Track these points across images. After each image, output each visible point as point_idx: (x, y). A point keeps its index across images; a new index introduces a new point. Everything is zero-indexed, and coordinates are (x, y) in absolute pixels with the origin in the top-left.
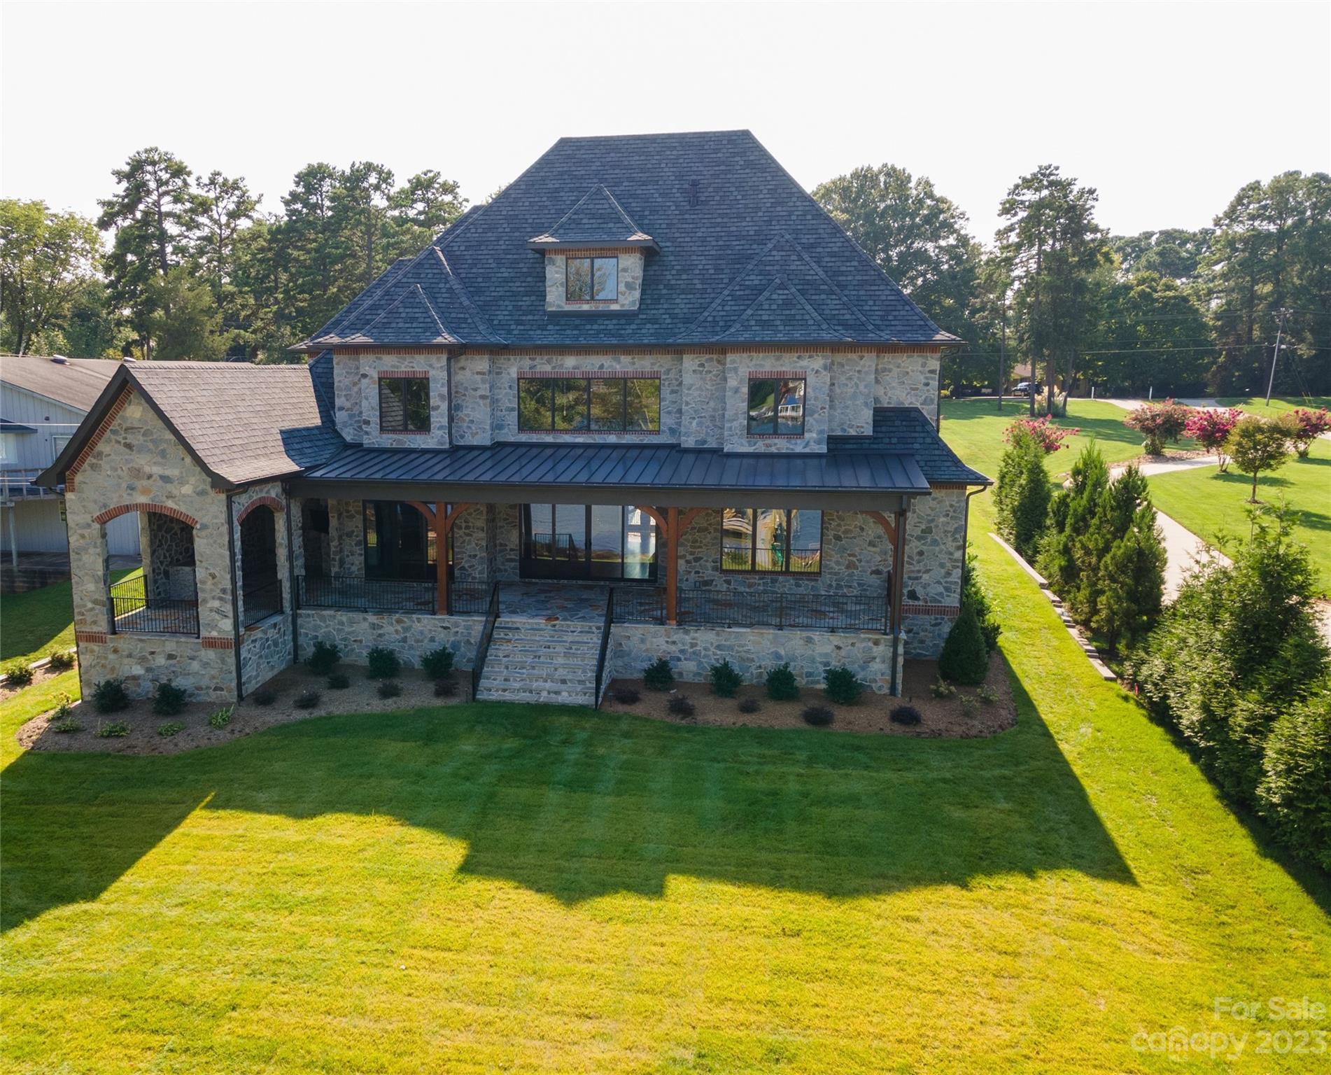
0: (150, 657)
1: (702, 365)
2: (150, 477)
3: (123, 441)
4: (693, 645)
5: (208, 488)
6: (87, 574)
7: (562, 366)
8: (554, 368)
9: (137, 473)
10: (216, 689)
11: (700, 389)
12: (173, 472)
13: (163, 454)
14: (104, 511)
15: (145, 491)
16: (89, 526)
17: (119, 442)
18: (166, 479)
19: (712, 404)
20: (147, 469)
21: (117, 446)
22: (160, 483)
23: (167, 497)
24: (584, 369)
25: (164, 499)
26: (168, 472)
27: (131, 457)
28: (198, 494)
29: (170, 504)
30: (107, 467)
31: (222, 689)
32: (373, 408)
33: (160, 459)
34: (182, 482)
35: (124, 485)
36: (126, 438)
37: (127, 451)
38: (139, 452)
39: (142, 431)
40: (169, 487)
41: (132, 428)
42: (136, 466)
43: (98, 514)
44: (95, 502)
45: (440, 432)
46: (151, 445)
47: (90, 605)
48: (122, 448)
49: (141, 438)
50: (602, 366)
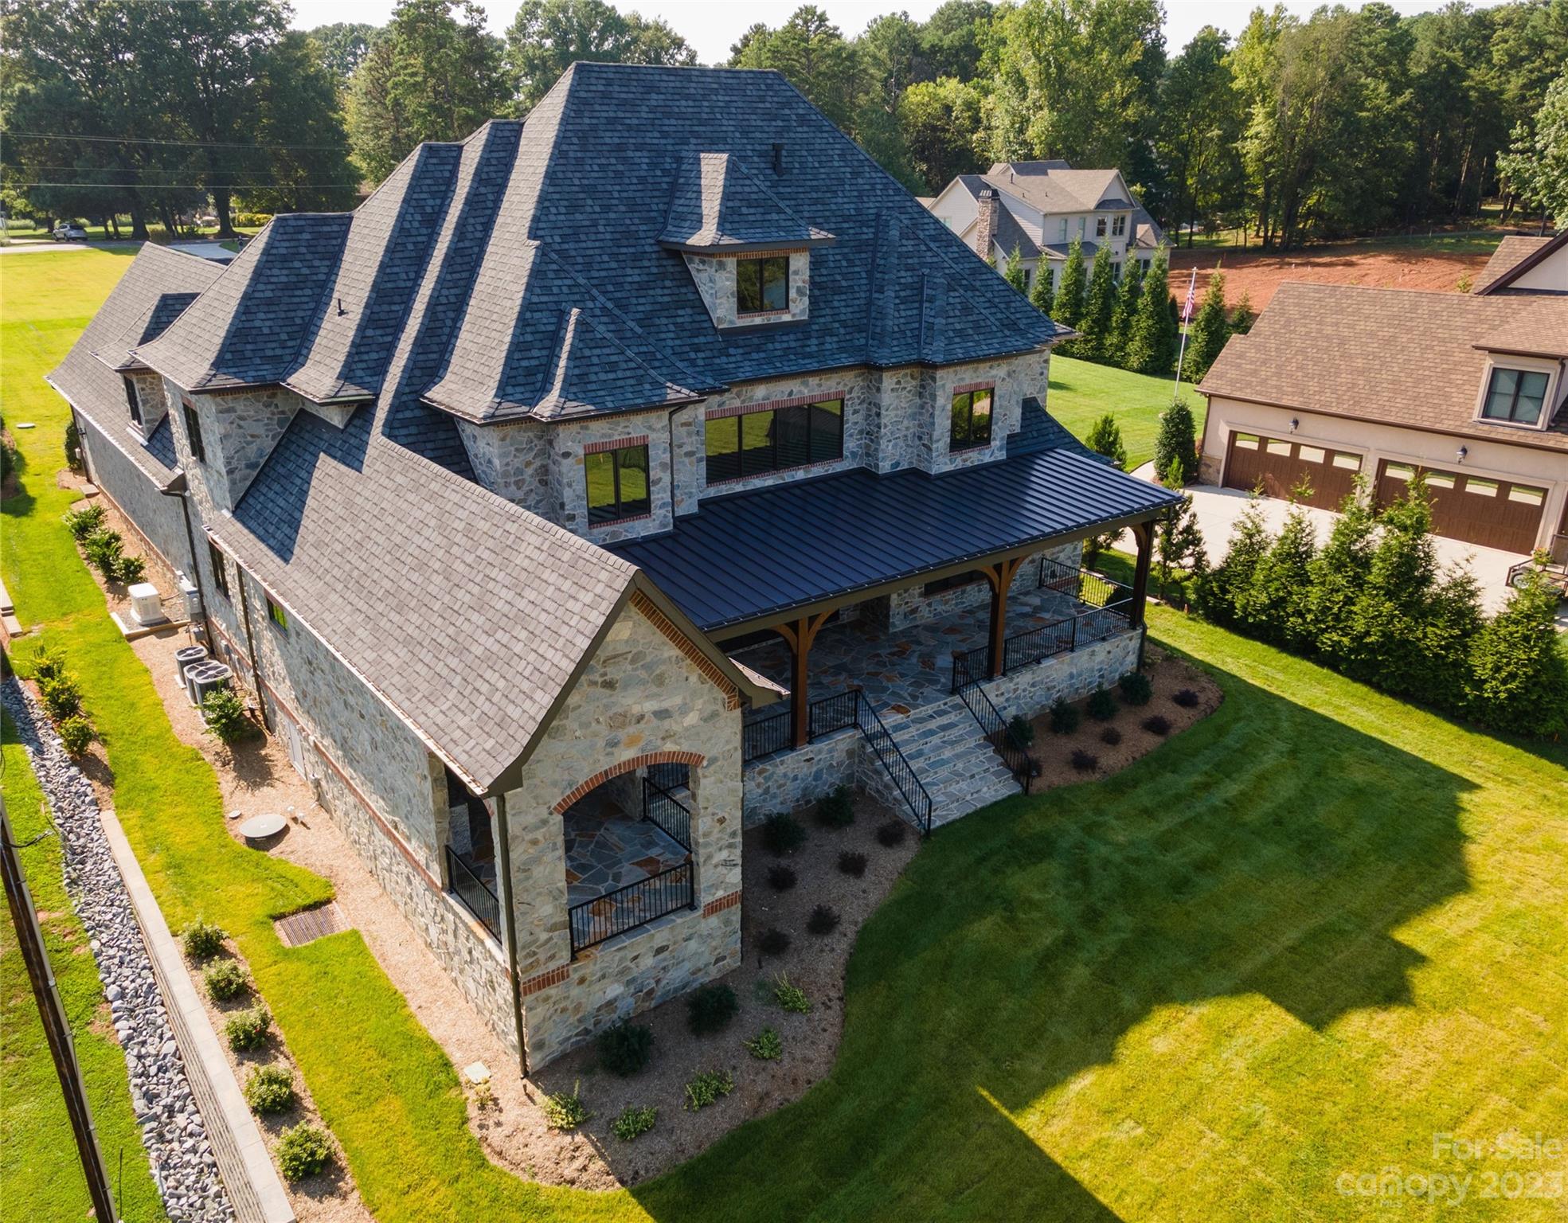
0: (632, 965)
1: (899, 382)
2: (640, 718)
3: (600, 680)
4: (1015, 690)
5: (719, 707)
6: (539, 894)
7: (751, 398)
8: (743, 402)
9: (621, 720)
10: (717, 961)
11: (896, 409)
12: (673, 702)
13: (660, 681)
14: (568, 792)
15: (632, 741)
16: (544, 822)
17: (595, 683)
18: (662, 714)
19: (906, 422)
20: (636, 709)
21: (591, 690)
22: (655, 722)
23: (663, 739)
24: (774, 399)
25: (659, 742)
26: (666, 705)
27: (613, 699)
28: (705, 720)
29: (669, 747)
30: (575, 726)
31: (724, 958)
32: (578, 497)
33: (654, 689)
34: (684, 710)
35: (601, 743)
36: (605, 674)
37: (608, 692)
38: (625, 687)
39: (630, 656)
40: (666, 724)
41: (615, 657)
42: (620, 710)
43: (559, 800)
44: (555, 784)
45: (663, 512)
46: (643, 674)
47: (544, 936)
48: (600, 690)
49: (629, 667)
50: (791, 394)
